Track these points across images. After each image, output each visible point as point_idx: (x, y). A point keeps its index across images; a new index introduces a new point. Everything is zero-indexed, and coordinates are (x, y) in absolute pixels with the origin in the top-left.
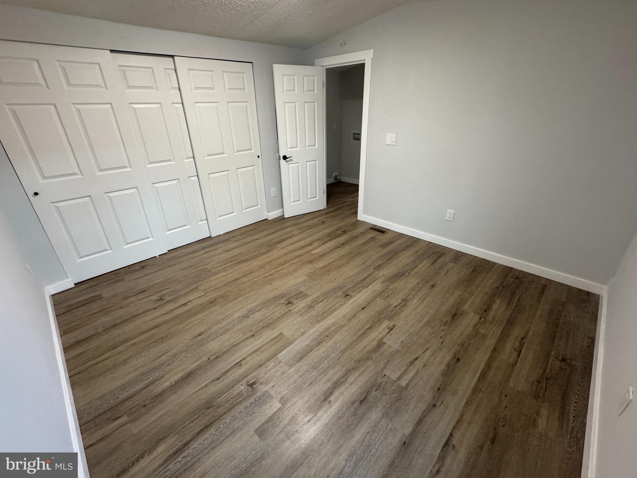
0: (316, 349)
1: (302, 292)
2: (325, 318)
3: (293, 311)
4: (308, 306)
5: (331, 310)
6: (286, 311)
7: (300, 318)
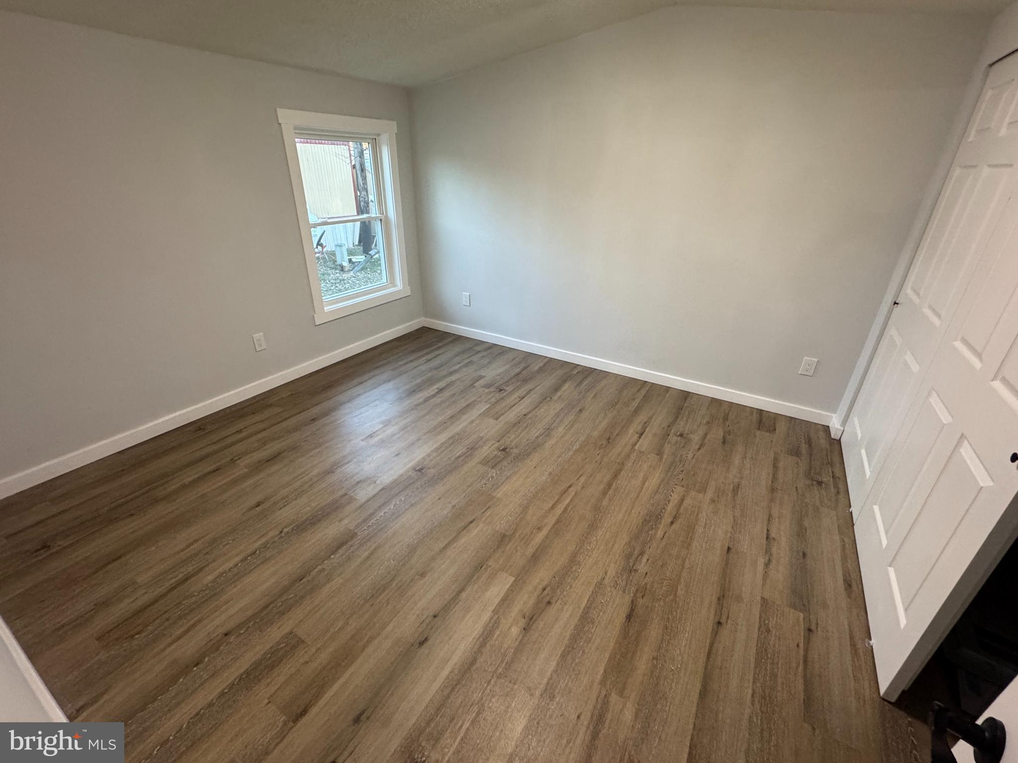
0: (455, 412)
1: (493, 468)
2: (449, 439)
3: (493, 442)
4: (476, 449)
5: (443, 449)
6: (502, 441)
7: (481, 435)
